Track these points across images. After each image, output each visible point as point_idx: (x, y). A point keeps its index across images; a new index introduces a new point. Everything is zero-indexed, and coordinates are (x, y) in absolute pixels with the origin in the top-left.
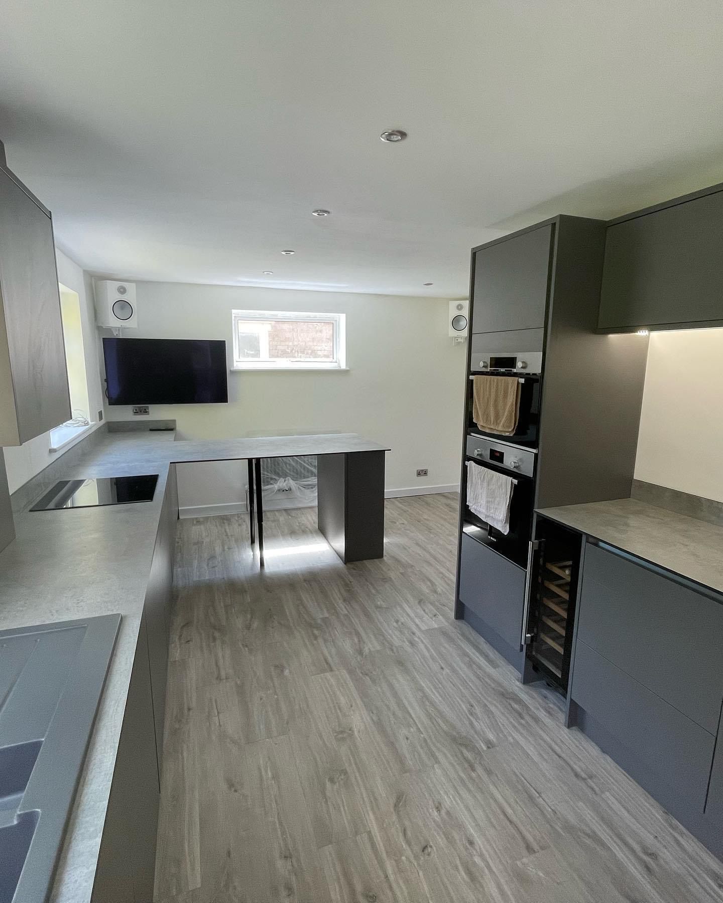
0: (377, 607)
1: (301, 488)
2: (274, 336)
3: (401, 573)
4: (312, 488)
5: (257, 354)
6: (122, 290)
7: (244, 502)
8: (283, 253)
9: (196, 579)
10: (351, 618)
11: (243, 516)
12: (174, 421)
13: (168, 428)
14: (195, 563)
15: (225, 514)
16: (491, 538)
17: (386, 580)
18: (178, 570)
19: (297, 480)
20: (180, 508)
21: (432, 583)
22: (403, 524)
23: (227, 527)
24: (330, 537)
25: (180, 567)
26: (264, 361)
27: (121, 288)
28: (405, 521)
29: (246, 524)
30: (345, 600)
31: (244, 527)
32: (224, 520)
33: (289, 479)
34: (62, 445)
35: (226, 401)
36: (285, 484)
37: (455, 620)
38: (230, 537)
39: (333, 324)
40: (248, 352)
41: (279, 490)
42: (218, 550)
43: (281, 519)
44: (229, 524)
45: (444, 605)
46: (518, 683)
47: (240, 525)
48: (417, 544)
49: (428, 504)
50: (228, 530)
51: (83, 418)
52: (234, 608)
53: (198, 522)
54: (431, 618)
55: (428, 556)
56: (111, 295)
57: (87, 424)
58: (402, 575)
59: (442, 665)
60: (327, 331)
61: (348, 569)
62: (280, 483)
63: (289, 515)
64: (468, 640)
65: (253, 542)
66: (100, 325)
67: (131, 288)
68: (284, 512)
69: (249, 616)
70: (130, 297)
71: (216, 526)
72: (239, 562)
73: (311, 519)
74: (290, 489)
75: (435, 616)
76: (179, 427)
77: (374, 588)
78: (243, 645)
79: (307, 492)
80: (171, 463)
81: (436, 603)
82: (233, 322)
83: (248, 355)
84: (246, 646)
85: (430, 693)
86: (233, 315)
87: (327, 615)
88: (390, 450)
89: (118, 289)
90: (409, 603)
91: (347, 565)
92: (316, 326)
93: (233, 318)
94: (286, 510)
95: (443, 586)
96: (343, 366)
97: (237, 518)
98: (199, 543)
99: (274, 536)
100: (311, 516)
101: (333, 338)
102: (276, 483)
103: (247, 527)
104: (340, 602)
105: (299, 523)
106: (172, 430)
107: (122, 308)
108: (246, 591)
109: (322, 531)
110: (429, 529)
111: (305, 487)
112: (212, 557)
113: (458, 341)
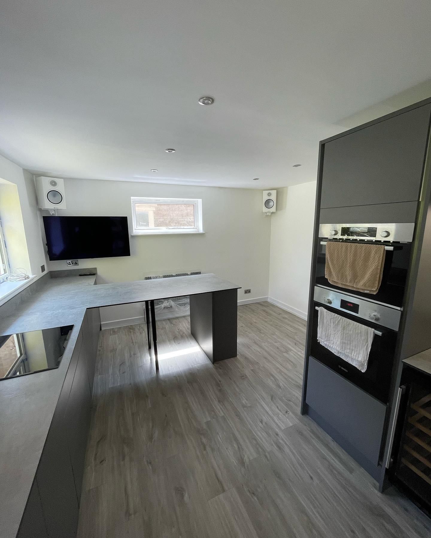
0: (244, 406)
1: (178, 305)
2: (157, 213)
3: (252, 370)
4: (185, 305)
5: (147, 225)
6: (54, 184)
7: (143, 316)
8: (167, 151)
9: (111, 386)
10: (228, 420)
11: (142, 326)
12: (96, 268)
13: (92, 273)
14: (111, 371)
15: (131, 324)
16: (342, 368)
17: (243, 377)
18: (98, 378)
19: (176, 301)
20: (101, 323)
21: (276, 380)
22: (242, 326)
23: (133, 336)
24: (200, 340)
25: (100, 374)
26: (152, 229)
27: (53, 182)
28: (243, 325)
29: (145, 332)
30: (219, 401)
31: (144, 334)
32: (130, 329)
33: (170, 301)
34: (8, 294)
35: (129, 255)
36: (168, 304)
37: (301, 415)
38: (135, 344)
39: (194, 206)
40: (142, 223)
41: (164, 308)
42: (127, 355)
43: (167, 327)
44: (134, 333)
45: (290, 401)
46: (376, 492)
47: (141, 333)
48: (255, 343)
49: (253, 311)
50: (133, 338)
51: (24, 274)
52: (139, 415)
53: (114, 332)
54: (284, 415)
55: (265, 354)
56: (46, 186)
57: (28, 278)
58: (253, 371)
59: (311, 475)
60: (190, 209)
61: (216, 368)
62: (165, 303)
63: (171, 323)
64: (318, 438)
65: (150, 348)
66: (40, 207)
67: (60, 182)
68: (168, 321)
69: (151, 425)
70: (60, 188)
71: (126, 335)
72: (141, 366)
73: (185, 326)
74: (171, 307)
75: (287, 412)
76: (99, 272)
77: (238, 386)
78: (147, 461)
79: (182, 308)
80: (87, 309)
81: (283, 398)
82: (132, 205)
83: (142, 225)
84: (150, 463)
85: (311, 514)
86: (132, 201)
87: (209, 419)
88: (241, 288)
89: (50, 183)
90: (264, 399)
91: (215, 364)
92: (183, 207)
93: (132, 202)
94: (169, 319)
95: (283, 381)
96: (201, 230)
97: (138, 328)
98: (114, 350)
99: (164, 341)
100: (185, 323)
101: (195, 215)
102: (162, 304)
103: (145, 335)
104: (216, 402)
105: (178, 330)
106: (94, 274)
107: (54, 196)
108: (147, 396)
109: (194, 336)
110: (259, 330)
111: (181, 305)
112: (123, 363)
113: (267, 214)
